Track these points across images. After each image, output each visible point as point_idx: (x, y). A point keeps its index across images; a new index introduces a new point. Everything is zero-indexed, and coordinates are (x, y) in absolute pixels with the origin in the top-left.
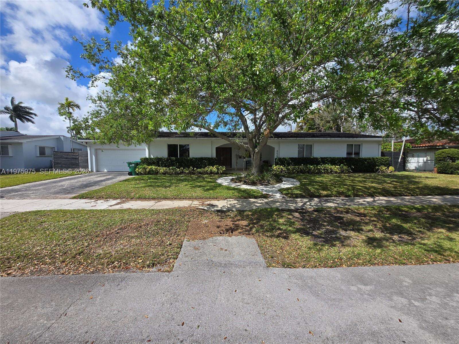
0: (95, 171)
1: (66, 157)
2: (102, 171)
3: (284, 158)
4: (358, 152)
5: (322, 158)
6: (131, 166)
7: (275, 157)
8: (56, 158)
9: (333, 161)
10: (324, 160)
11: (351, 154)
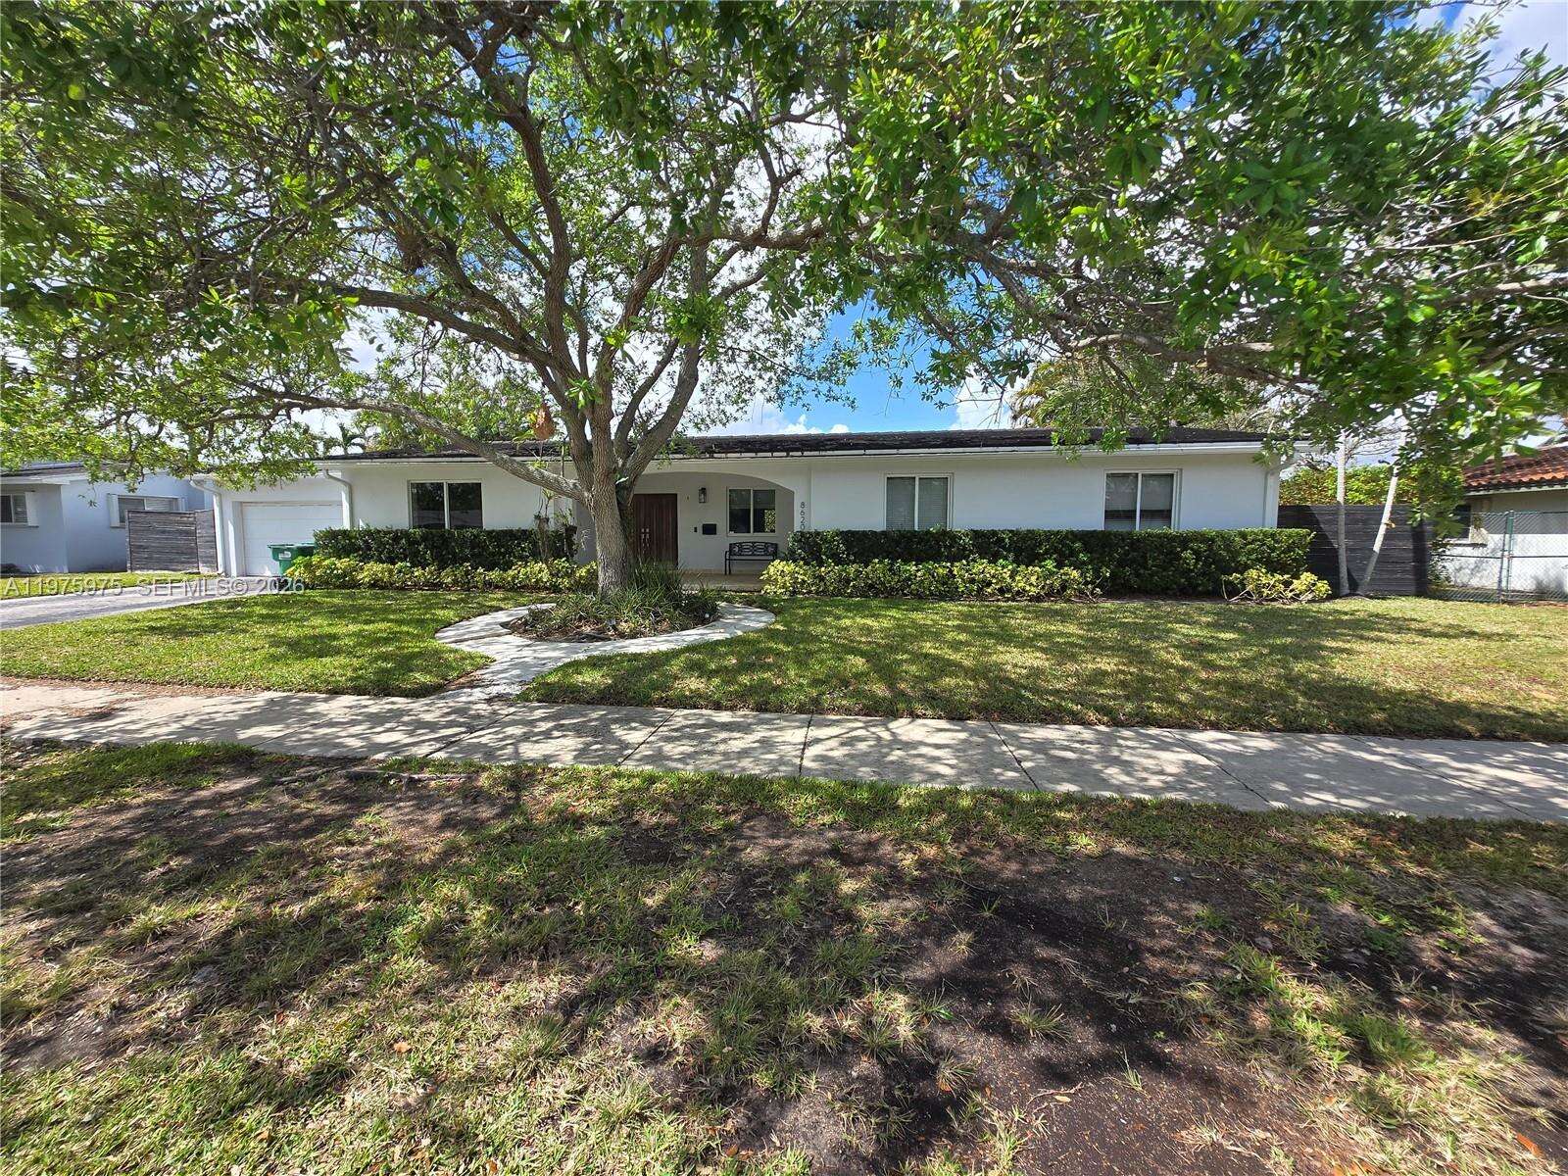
0: (234, 572)
1: (161, 527)
2: (256, 572)
3: (818, 534)
4: (1161, 507)
5: (977, 534)
6: (280, 556)
7: (797, 528)
8: (136, 531)
9: (1025, 547)
10: (988, 544)
11: (1129, 515)
